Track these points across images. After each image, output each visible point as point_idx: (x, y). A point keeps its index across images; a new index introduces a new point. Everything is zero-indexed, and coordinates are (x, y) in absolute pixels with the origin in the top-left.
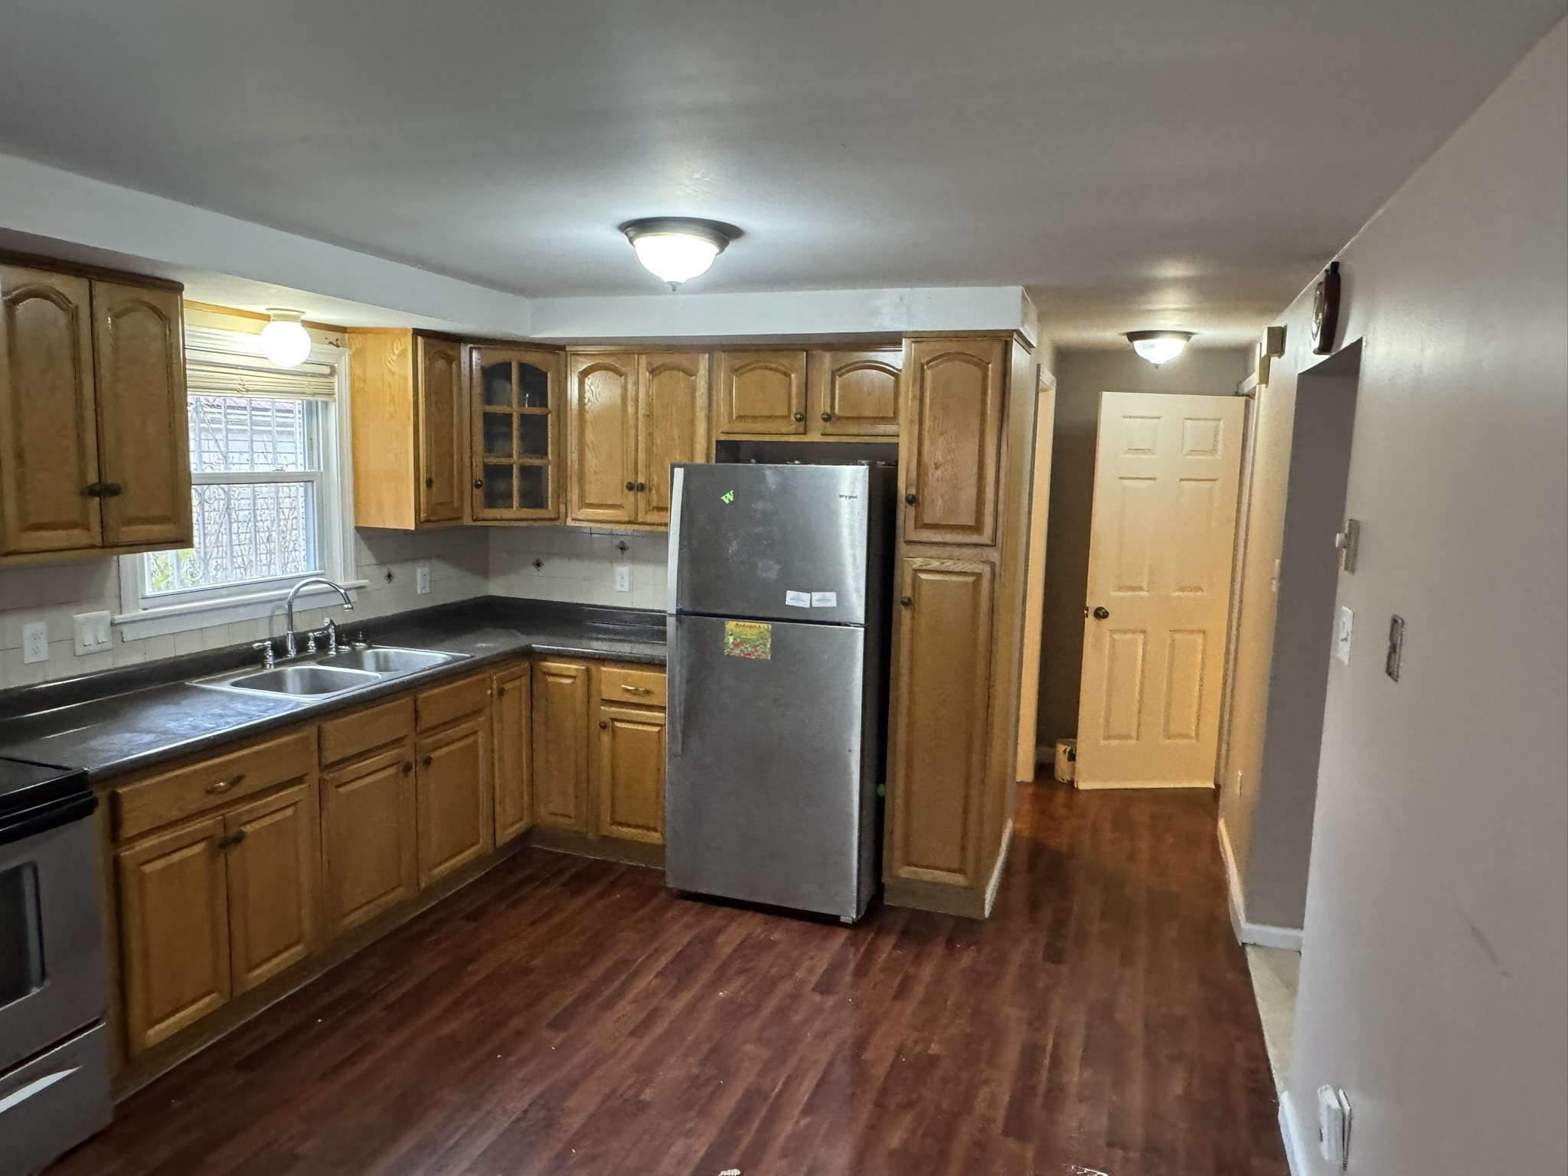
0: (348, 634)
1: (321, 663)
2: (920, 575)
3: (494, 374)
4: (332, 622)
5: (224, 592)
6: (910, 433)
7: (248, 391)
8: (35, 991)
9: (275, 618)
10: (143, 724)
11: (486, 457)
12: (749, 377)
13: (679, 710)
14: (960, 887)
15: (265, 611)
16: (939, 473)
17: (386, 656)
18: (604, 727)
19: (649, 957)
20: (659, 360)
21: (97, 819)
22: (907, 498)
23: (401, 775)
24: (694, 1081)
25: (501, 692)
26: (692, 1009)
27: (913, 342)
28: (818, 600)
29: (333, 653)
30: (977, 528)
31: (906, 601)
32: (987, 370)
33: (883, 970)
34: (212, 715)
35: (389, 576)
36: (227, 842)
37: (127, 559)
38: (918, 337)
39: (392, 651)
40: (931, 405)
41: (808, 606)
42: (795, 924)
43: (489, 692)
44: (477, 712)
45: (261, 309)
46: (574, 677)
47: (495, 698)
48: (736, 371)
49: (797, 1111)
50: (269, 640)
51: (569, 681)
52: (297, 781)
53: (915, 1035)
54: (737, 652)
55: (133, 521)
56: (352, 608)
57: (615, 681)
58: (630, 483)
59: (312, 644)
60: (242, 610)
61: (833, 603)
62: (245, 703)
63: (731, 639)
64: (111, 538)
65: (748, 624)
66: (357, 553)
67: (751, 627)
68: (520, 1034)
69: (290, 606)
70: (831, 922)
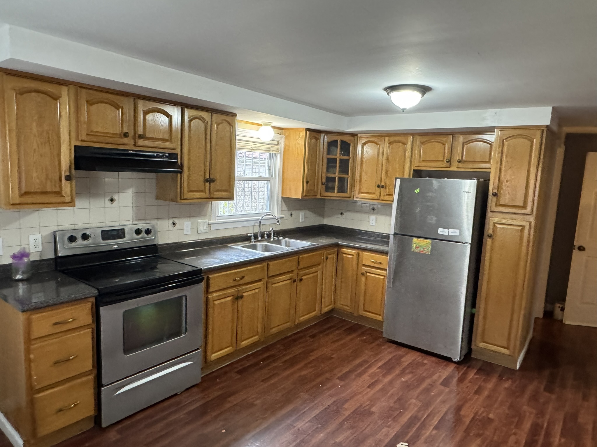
0: (277, 233)
1: (268, 242)
2: (496, 225)
3: (332, 144)
4: (272, 229)
5: (240, 216)
6: (496, 168)
7: (253, 149)
8: (183, 335)
9: (255, 227)
10: (216, 256)
11: (327, 174)
12: (429, 145)
13: (392, 270)
14: (506, 354)
15: (252, 223)
16: (508, 184)
17: (289, 242)
18: (363, 274)
19: (375, 361)
20: (392, 139)
21: (203, 284)
22: (493, 194)
23: (292, 283)
24: (391, 409)
25: (327, 258)
26: (391, 382)
27: (500, 131)
28: (452, 232)
29: (272, 239)
30: (524, 207)
31: (489, 235)
32: (533, 142)
33: (470, 382)
34: (236, 256)
35: (291, 215)
36: (238, 298)
37: (214, 203)
38: (502, 129)
39: (291, 240)
40: (506, 156)
41: (447, 235)
42: (434, 359)
43: (323, 258)
44: (319, 264)
45: (259, 122)
46: (353, 255)
47: (325, 260)
48: (423, 143)
49: (432, 428)
50: (253, 233)
51: (351, 257)
52: (260, 280)
53: (482, 409)
54: (416, 250)
55: (218, 191)
56: (280, 224)
57: (368, 258)
58: (379, 185)
59: (266, 236)
60: (245, 223)
61: (458, 234)
62: (246, 253)
63: (415, 245)
64: (211, 196)
65: (422, 240)
66: (282, 206)
67: (423, 241)
68: (328, 379)
69: (260, 222)
70: (449, 360)
